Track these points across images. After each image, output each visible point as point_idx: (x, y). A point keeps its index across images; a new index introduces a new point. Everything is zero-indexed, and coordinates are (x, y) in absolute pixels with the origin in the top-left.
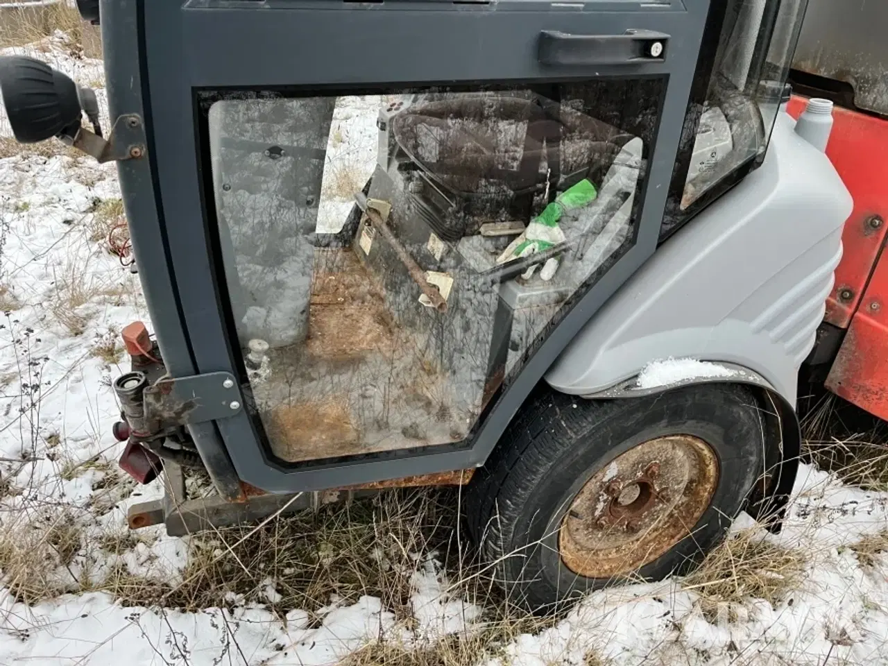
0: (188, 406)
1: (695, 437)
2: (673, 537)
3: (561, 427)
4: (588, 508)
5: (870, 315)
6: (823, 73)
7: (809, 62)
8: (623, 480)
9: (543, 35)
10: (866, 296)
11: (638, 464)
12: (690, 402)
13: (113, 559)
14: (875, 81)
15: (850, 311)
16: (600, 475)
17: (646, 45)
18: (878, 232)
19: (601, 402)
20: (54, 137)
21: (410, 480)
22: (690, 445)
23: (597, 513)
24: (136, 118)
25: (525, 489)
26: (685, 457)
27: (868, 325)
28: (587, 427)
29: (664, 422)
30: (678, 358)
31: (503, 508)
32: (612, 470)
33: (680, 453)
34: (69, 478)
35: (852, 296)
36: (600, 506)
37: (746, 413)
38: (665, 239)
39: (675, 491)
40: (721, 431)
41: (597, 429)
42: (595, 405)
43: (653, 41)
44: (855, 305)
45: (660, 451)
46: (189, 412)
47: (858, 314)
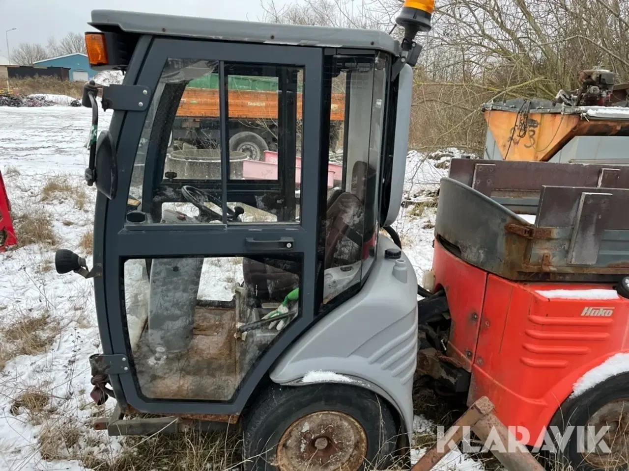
0: (108, 367)
1: (347, 414)
3: (272, 398)
4: (296, 446)
5: (479, 366)
6: (451, 241)
7: (447, 236)
8: (314, 433)
10: (477, 356)
11: (321, 425)
13: (89, 448)
14: (467, 248)
15: (471, 363)
16: (299, 428)
18: (477, 321)
19: (291, 387)
20: (72, 272)
22: (348, 419)
23: (302, 450)
24: (100, 265)
25: (255, 427)
26: (350, 427)
27: (480, 372)
28: (283, 399)
29: (323, 403)
30: (324, 370)
32: (306, 427)
34: (82, 410)
35: (472, 354)
36: (303, 446)
38: (325, 314)
40: (359, 412)
41: (288, 401)
42: (288, 389)
43: (286, 243)
44: (473, 359)
45: (333, 420)
46: (108, 369)
47: (474, 365)
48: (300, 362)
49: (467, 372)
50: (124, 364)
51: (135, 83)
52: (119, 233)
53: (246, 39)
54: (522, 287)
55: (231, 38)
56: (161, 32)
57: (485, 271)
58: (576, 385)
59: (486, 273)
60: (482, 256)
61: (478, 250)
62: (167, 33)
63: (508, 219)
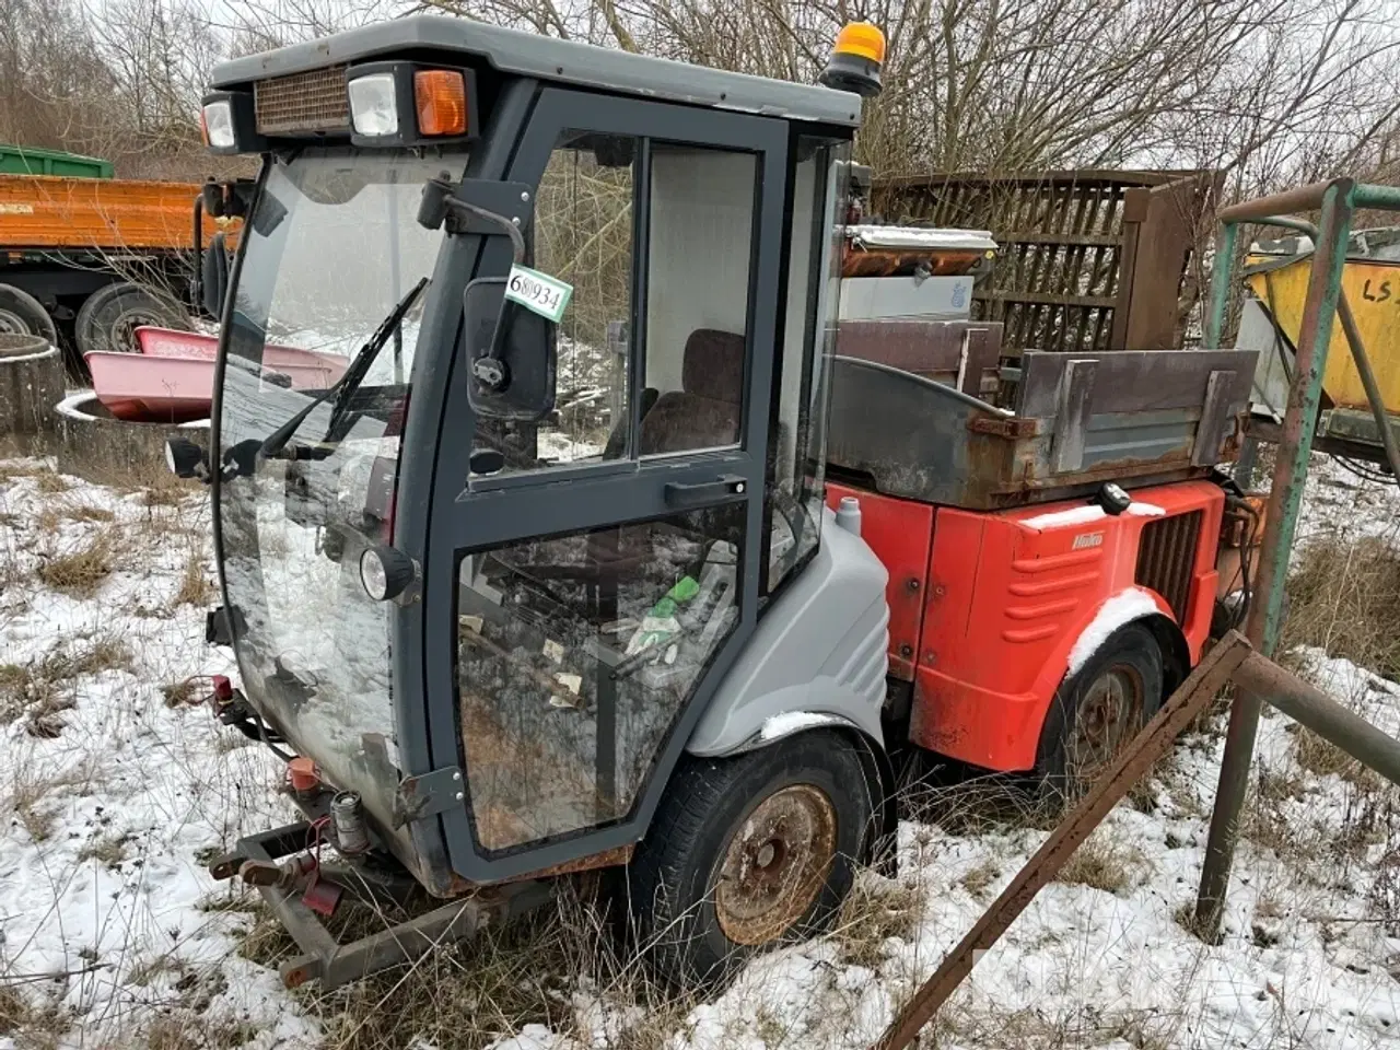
0: (426, 801)
1: (812, 786)
2: (809, 895)
3: (706, 788)
4: (734, 871)
5: (929, 666)
6: (847, 464)
7: (835, 457)
8: (759, 839)
9: (667, 487)
10: (923, 649)
11: (770, 819)
12: (802, 751)
14: (889, 471)
15: (912, 665)
16: (740, 834)
17: (733, 487)
18: (919, 592)
19: (735, 759)
21: (582, 863)
22: (809, 796)
23: (742, 876)
25: (684, 851)
26: (806, 810)
27: (929, 674)
28: (728, 784)
29: (786, 772)
30: (787, 712)
31: (667, 875)
32: (750, 829)
33: (801, 806)
35: (912, 651)
36: (744, 868)
37: (846, 757)
38: (762, 614)
39: (803, 847)
40: (831, 776)
41: (735, 785)
43: (737, 484)
44: (915, 659)
45: (786, 804)
46: (427, 805)
47: (920, 667)
48: (747, 707)
49: (905, 682)
50: (455, 786)
51: (504, 178)
52: (457, 500)
53: (689, 99)
54: (998, 518)
55: (668, 95)
56: (553, 75)
57: (931, 503)
58: (1071, 657)
59: (931, 508)
60: (925, 479)
61: (915, 470)
62: (564, 77)
63: (972, 413)
